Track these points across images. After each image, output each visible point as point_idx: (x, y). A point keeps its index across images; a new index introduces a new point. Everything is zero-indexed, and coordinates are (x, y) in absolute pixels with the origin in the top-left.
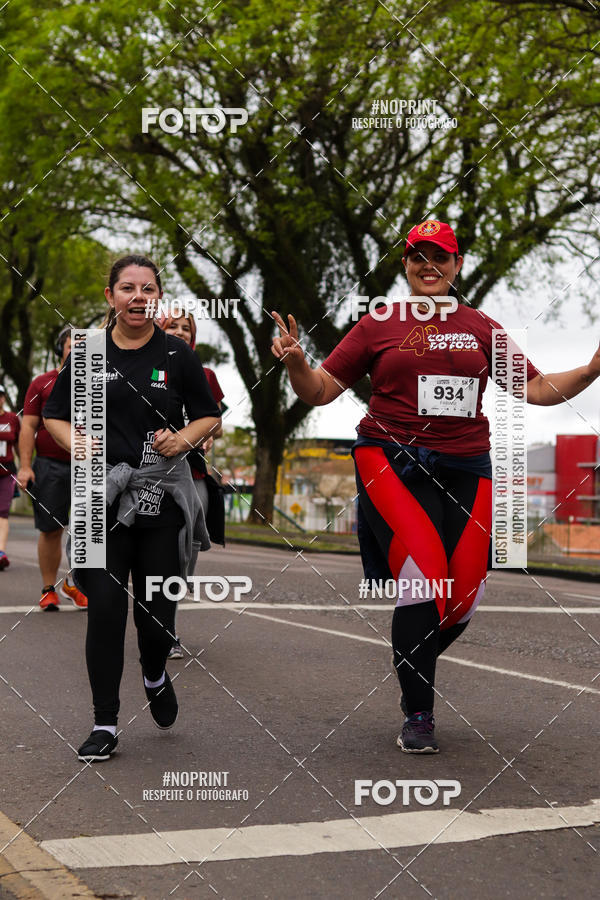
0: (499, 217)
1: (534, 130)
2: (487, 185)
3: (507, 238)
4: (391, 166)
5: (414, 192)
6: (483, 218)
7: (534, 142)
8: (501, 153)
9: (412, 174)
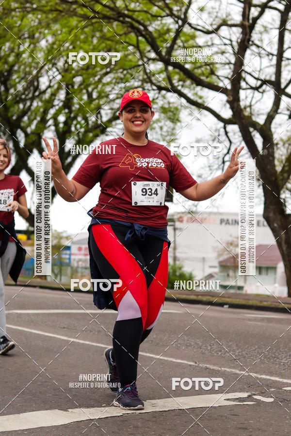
0: (83, 122)
1: (100, 80)
2: (77, 106)
3: (87, 131)
4: (30, 95)
5: (42, 110)
6: (75, 122)
7: (100, 86)
8: (84, 91)
9: (41, 101)
